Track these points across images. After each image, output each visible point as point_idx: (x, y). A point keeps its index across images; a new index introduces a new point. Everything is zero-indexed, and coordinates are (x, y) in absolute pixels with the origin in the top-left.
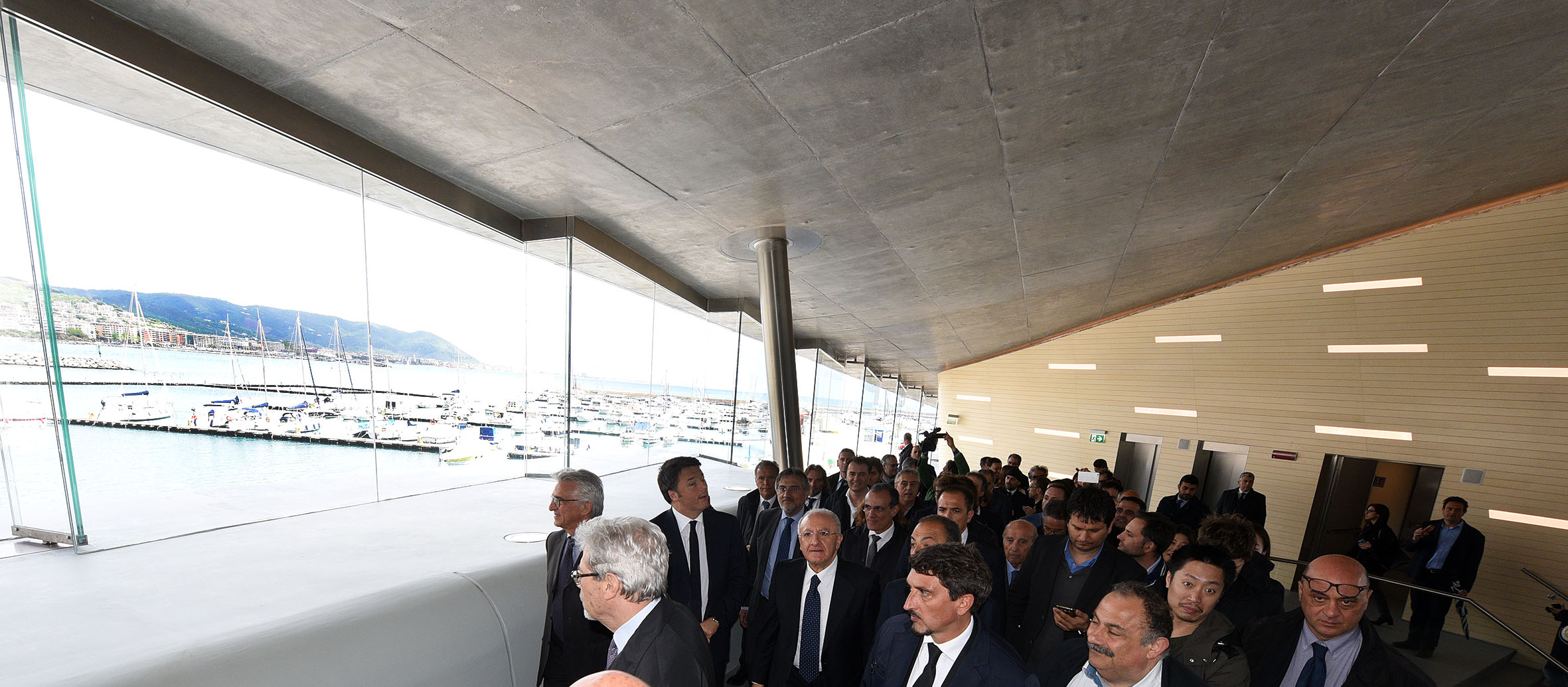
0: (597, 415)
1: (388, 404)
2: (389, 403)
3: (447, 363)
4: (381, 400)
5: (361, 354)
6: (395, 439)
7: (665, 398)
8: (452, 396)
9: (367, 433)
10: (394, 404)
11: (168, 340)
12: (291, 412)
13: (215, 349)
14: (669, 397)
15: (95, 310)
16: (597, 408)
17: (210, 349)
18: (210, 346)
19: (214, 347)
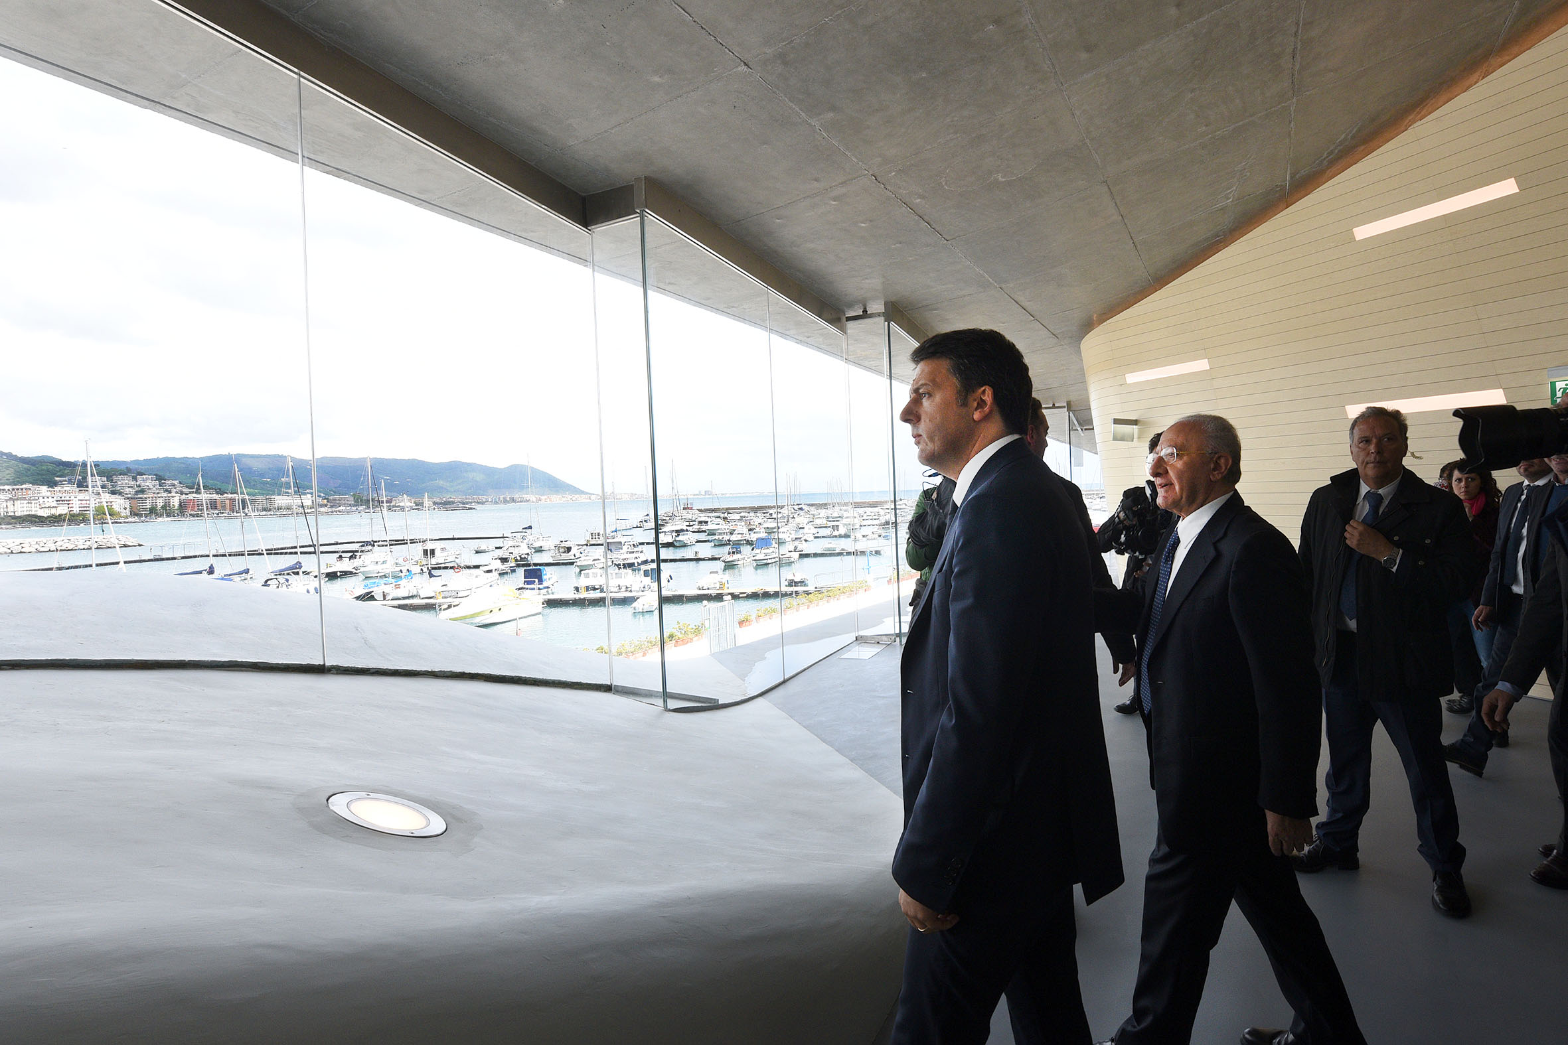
0: (703, 537)
1: (425, 552)
2: (427, 550)
3: (546, 497)
4: (419, 548)
5: (444, 499)
6: (412, 597)
7: (796, 507)
8: (524, 534)
9: (372, 594)
10: (433, 551)
11: (216, 508)
12: (276, 577)
13: (269, 513)
14: (800, 506)
15: (134, 483)
16: (704, 528)
17: (264, 513)
18: (265, 510)
19: (270, 510)
